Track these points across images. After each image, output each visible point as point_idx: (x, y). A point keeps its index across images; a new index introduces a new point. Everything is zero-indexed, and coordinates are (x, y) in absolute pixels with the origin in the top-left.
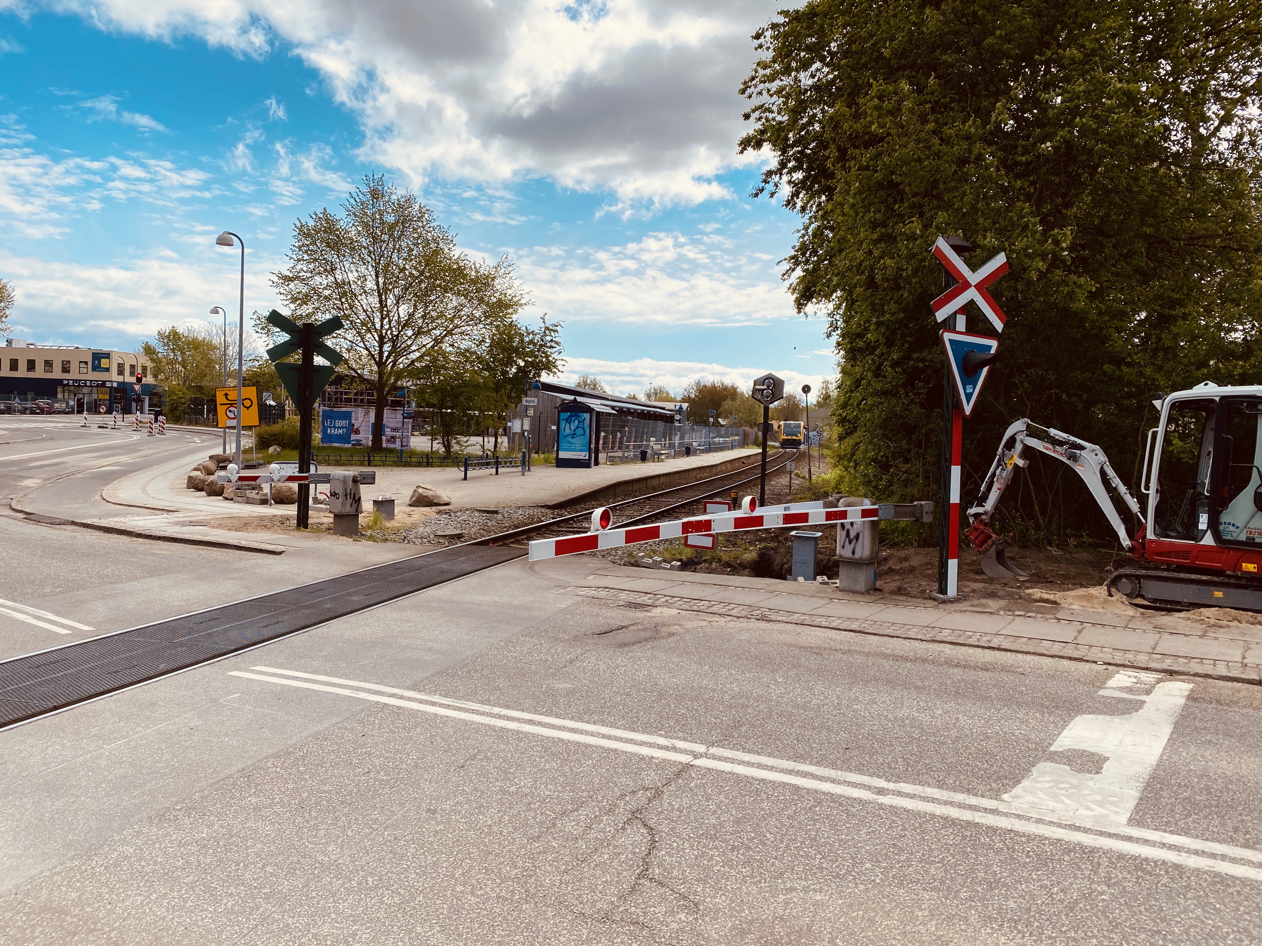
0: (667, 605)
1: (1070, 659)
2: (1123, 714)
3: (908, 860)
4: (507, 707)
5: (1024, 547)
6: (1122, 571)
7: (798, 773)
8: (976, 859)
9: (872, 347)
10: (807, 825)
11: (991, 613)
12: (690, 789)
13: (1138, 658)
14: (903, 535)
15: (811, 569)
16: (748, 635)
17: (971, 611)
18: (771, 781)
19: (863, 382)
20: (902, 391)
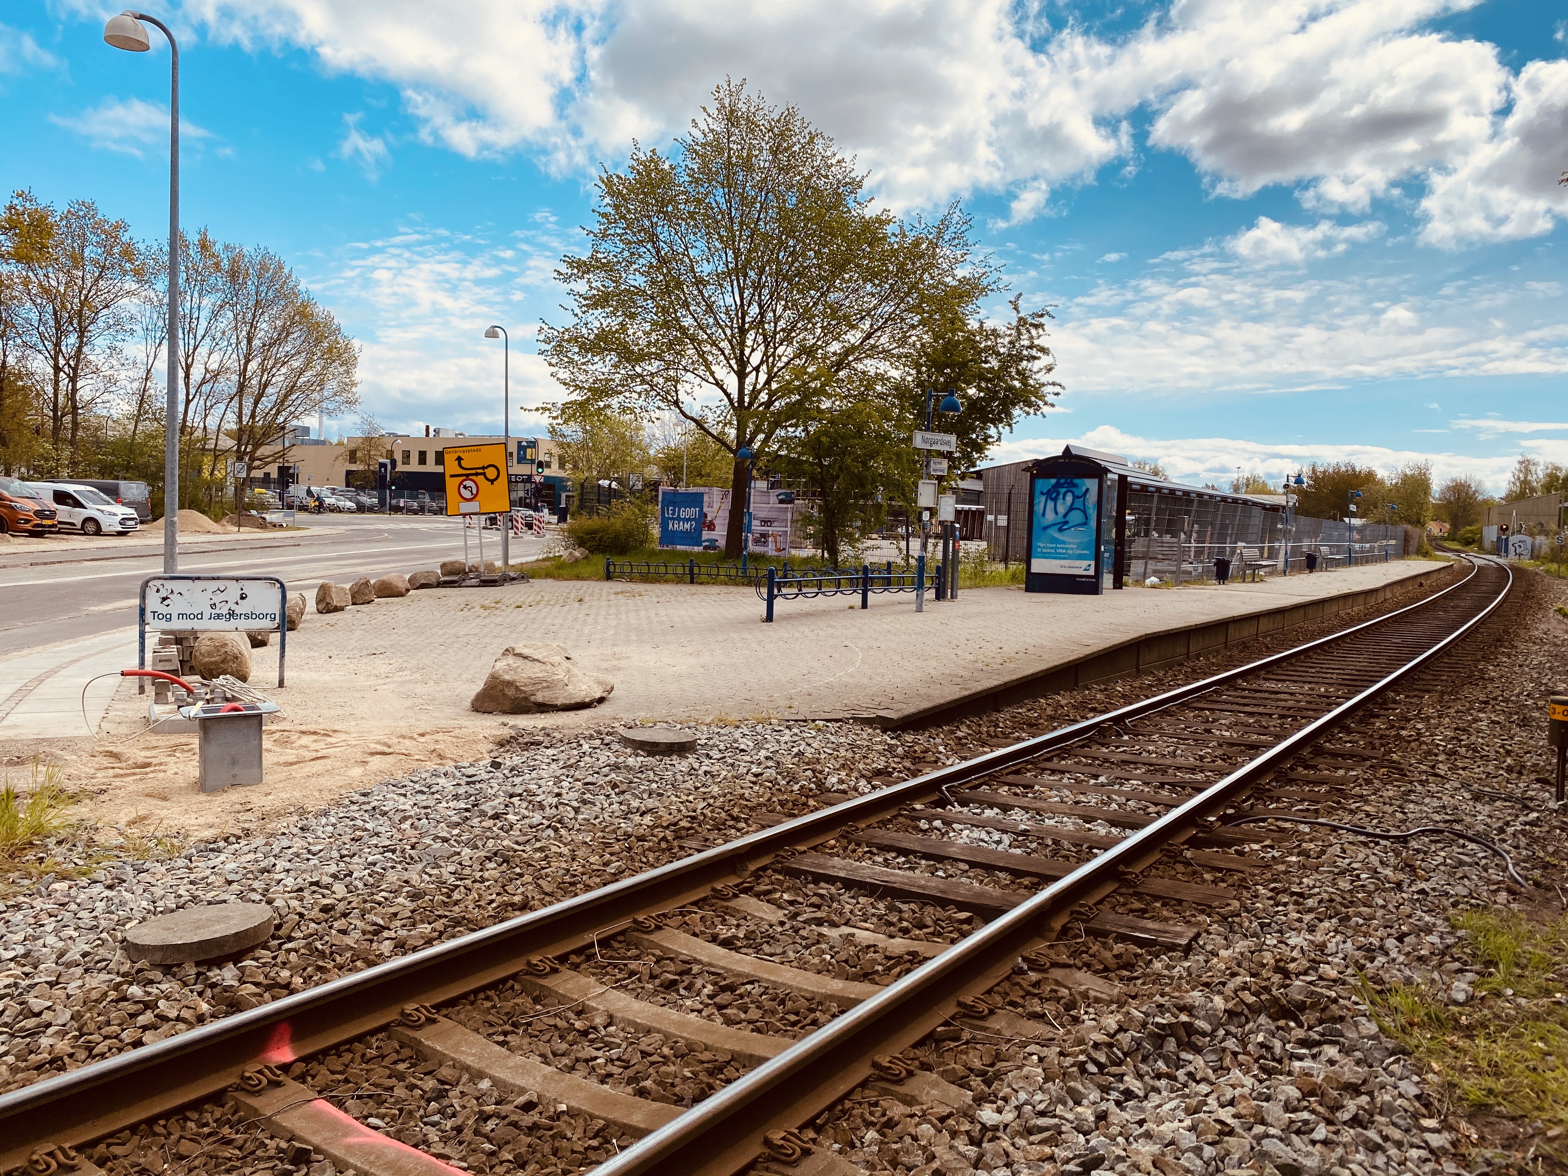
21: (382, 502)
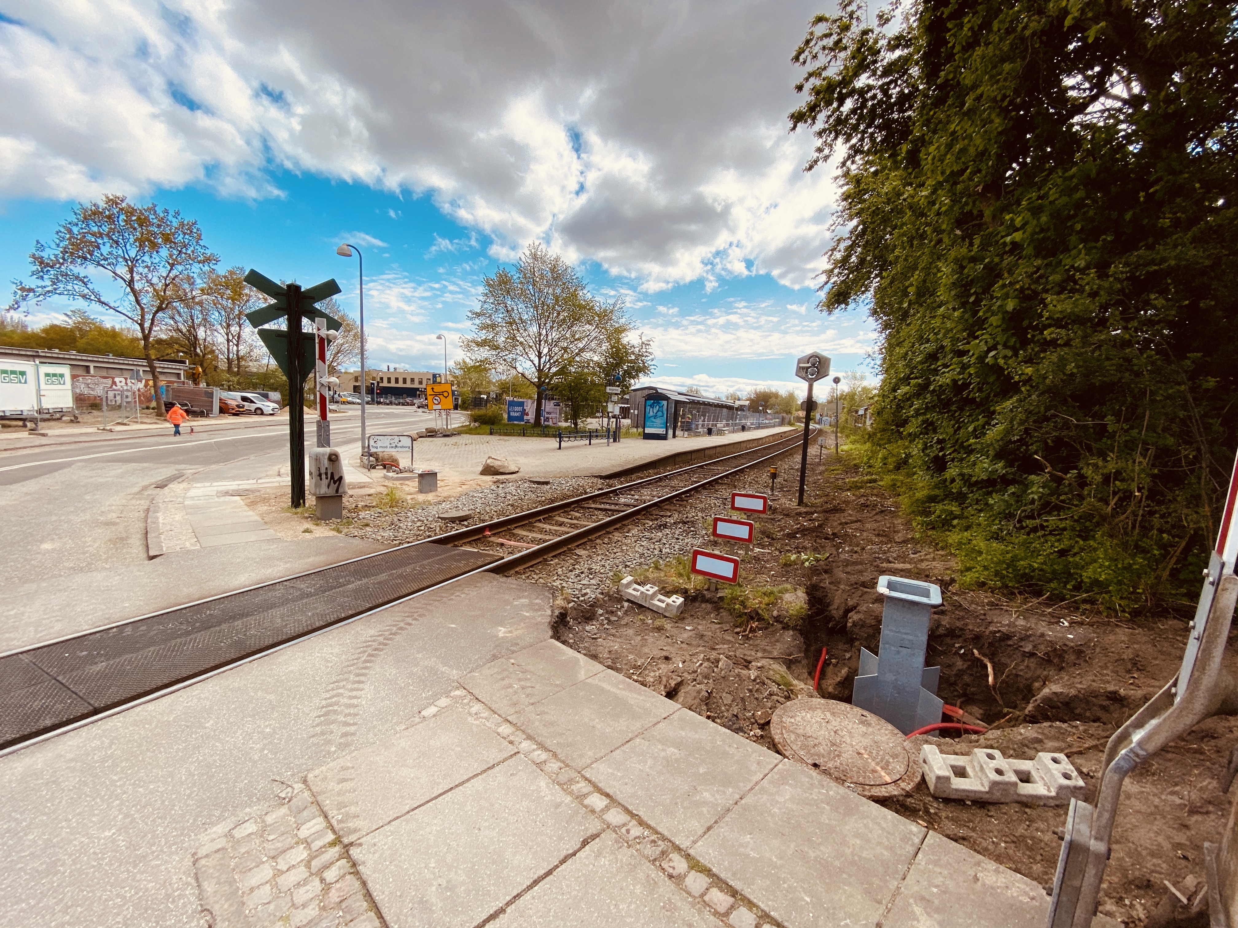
21: (373, 400)
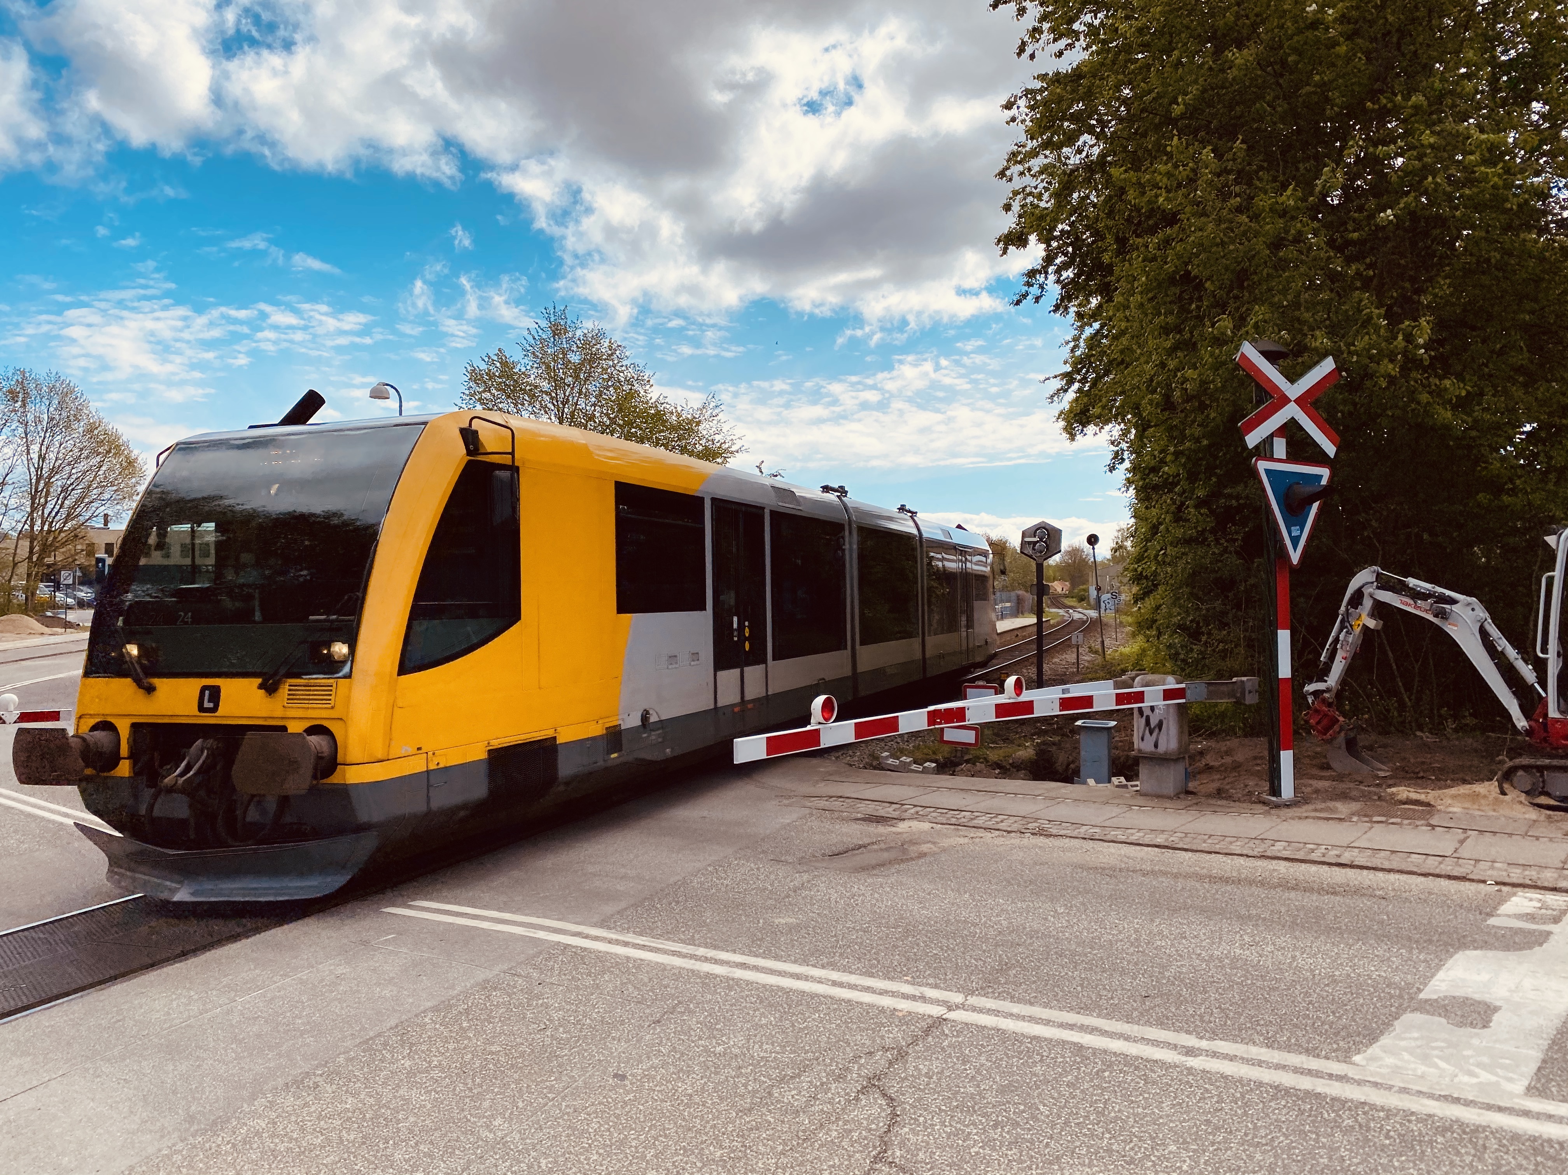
0: (917, 817)
1: (1450, 877)
2: (1521, 949)
3: (1225, 1140)
4: (715, 947)
5: (1385, 733)
6: (1518, 761)
7: (1083, 1028)
8: (1317, 1141)
9: (1171, 484)
10: (1093, 1095)
11: (1340, 819)
12: (943, 1049)
13: (1542, 876)
14: (1222, 722)
15: (1105, 769)
16: (1021, 854)
17: (1314, 818)
18: (1046, 1039)
19: (1162, 528)
20: (1211, 538)
